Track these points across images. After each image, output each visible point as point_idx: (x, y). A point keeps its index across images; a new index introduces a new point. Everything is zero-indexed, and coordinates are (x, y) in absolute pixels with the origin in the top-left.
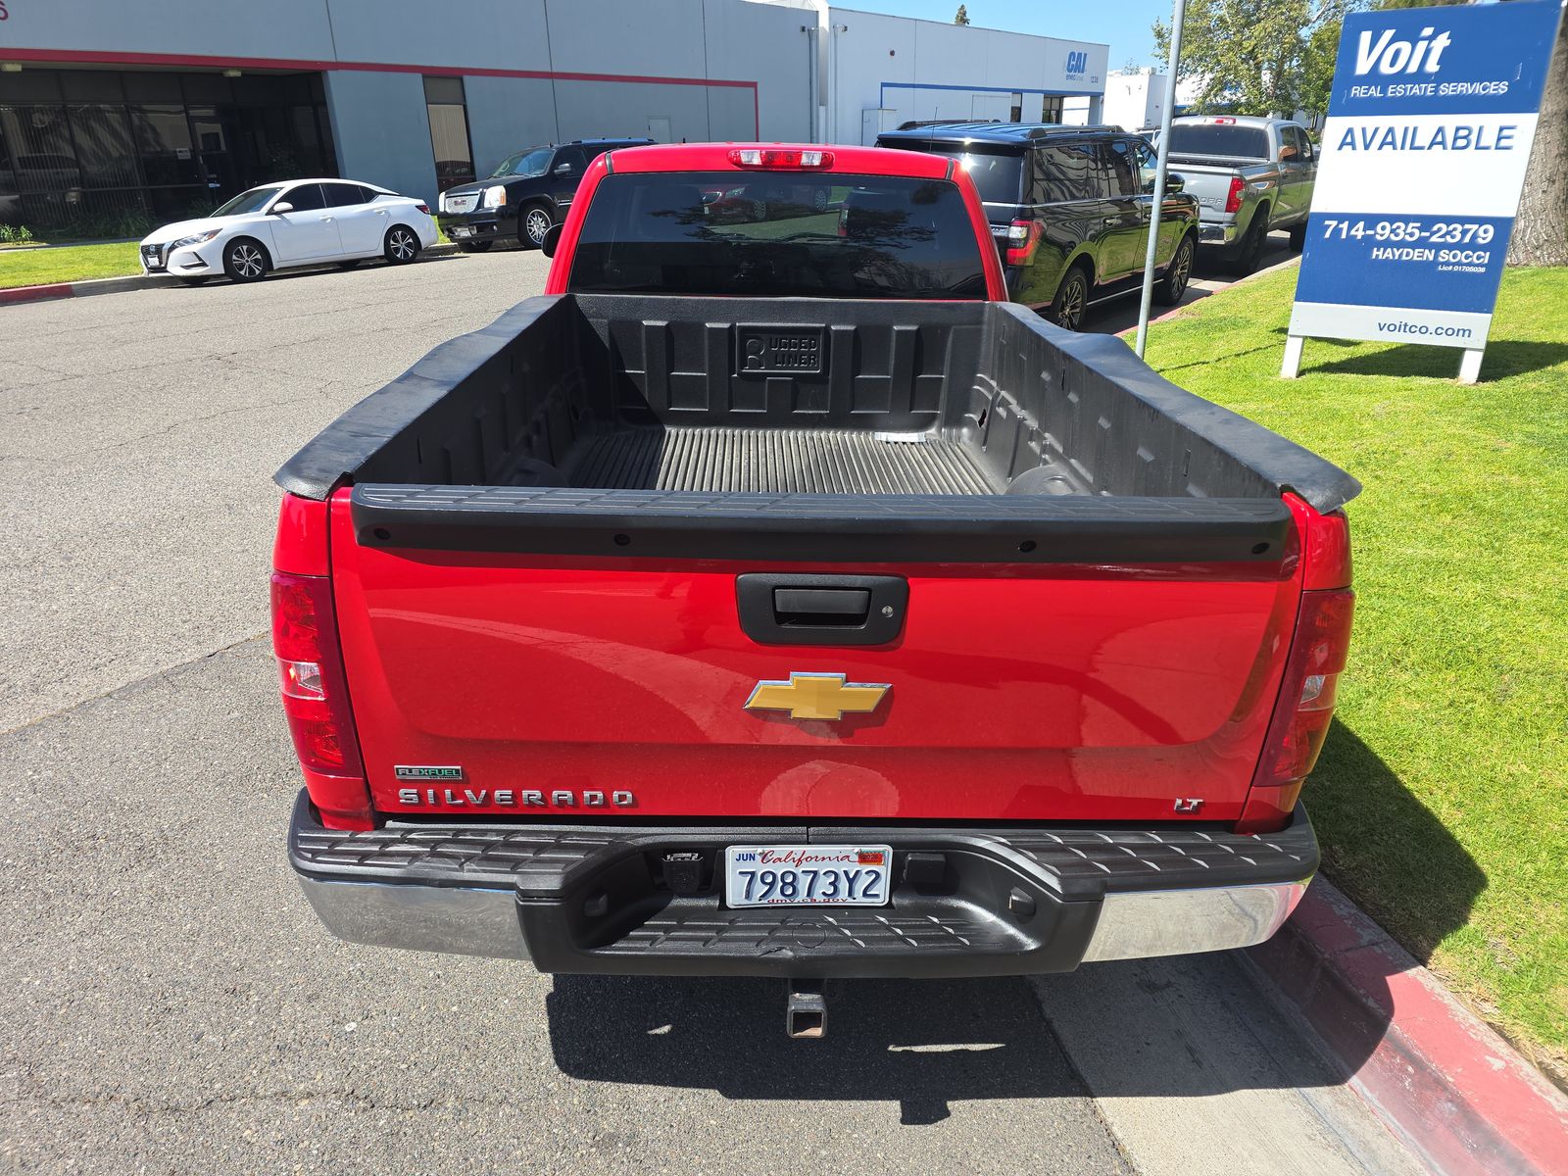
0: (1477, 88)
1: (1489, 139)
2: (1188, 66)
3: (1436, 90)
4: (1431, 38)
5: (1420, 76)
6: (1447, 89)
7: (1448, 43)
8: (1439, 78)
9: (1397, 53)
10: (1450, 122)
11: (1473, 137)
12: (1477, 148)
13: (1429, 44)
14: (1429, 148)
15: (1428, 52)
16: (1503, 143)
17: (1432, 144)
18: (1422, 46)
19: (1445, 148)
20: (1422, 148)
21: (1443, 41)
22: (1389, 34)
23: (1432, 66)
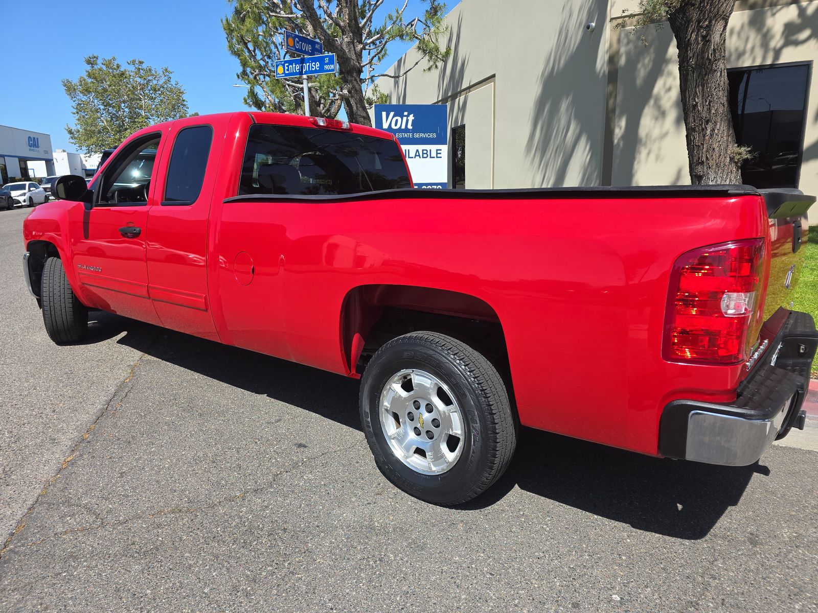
0: (426, 135)
1: (434, 154)
2: (92, 149)
3: (413, 135)
4: (408, 116)
5: (406, 130)
6: (417, 136)
7: (413, 118)
8: (413, 131)
9: (397, 121)
10: (421, 147)
11: (429, 153)
12: (431, 157)
13: (407, 118)
14: (415, 158)
15: (407, 121)
16: (439, 155)
17: (416, 156)
18: (405, 118)
19: (420, 158)
20: (413, 158)
21: (411, 118)
22: (392, 114)
23: (410, 127)
